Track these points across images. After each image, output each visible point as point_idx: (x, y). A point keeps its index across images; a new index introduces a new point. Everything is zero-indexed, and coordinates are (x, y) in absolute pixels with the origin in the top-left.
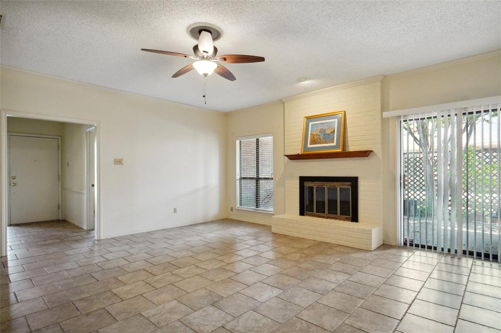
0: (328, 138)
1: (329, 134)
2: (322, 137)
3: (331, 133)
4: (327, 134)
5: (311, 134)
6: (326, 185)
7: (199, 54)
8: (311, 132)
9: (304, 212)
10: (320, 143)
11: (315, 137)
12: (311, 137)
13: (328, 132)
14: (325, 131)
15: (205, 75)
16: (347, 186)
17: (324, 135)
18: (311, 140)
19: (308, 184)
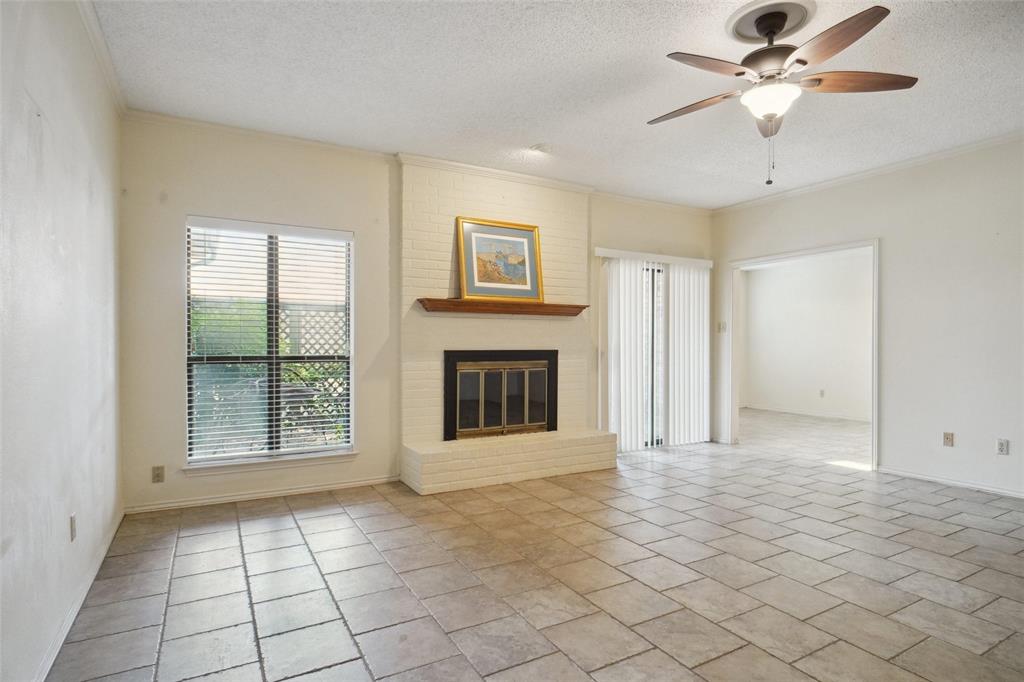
0: (514, 272)
1: (515, 265)
2: (502, 269)
3: (519, 263)
4: (511, 265)
5: (478, 258)
6: (504, 367)
8: (477, 253)
9: (456, 431)
10: (499, 281)
11: (488, 265)
12: (478, 265)
13: (513, 260)
14: (506, 257)
16: (541, 366)
17: (506, 265)
18: (479, 272)
19: (464, 368)
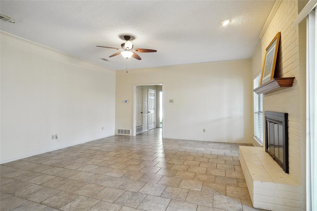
7: (124, 48)
15: (127, 58)
